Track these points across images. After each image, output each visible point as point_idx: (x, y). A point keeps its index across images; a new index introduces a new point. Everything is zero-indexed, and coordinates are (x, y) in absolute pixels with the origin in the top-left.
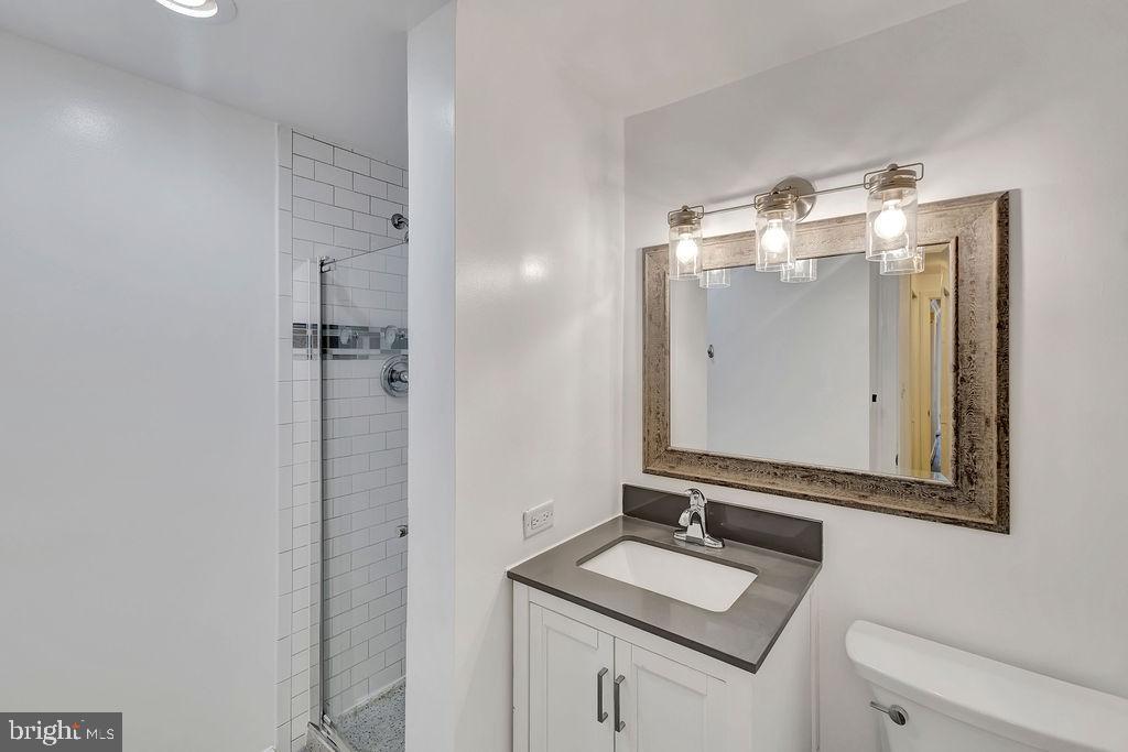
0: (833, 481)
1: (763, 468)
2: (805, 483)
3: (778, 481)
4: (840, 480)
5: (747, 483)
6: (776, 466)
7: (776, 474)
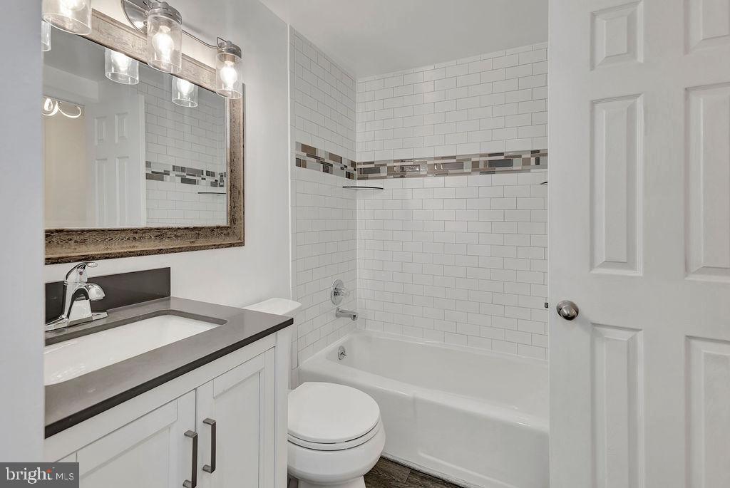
0: (176, 236)
1: (124, 235)
2: (157, 242)
3: (137, 244)
4: (179, 234)
5: (109, 251)
6: (135, 231)
7: (135, 238)
